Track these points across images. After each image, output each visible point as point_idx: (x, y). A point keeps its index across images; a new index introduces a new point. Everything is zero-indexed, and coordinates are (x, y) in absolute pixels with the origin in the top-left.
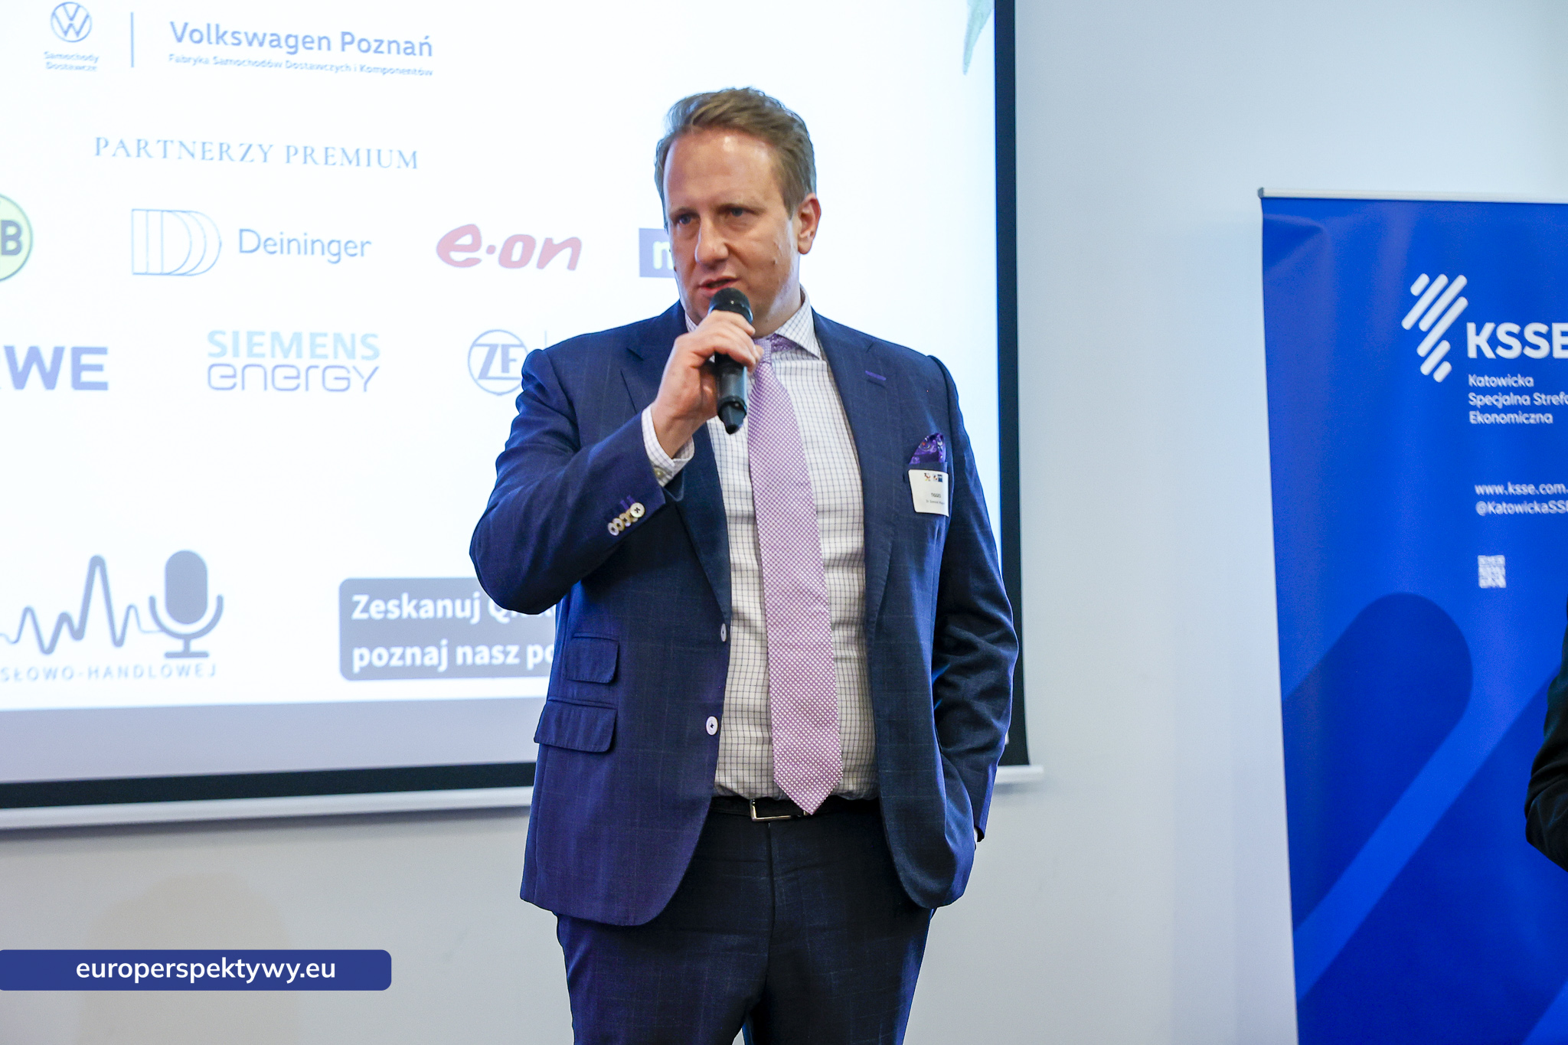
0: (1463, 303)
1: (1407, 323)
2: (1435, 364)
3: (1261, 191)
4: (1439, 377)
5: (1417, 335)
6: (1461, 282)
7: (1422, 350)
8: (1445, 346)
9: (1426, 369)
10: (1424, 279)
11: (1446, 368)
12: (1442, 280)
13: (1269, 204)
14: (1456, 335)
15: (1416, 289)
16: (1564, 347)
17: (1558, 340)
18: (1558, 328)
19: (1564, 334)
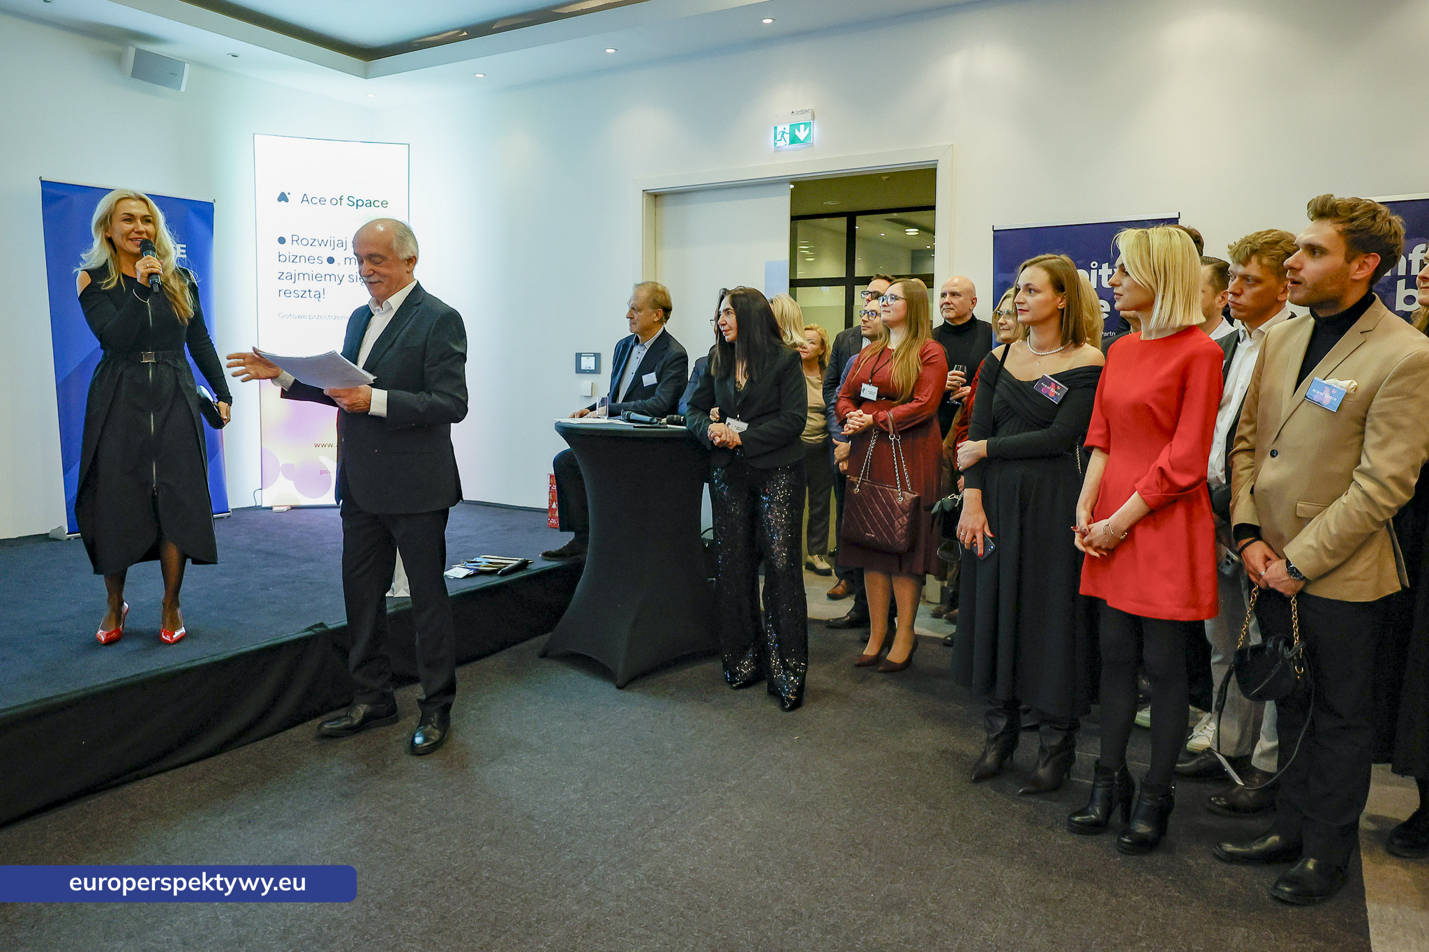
3: (41, 178)
16: (182, 253)
17: (179, 250)
18: (179, 246)
19: (182, 248)
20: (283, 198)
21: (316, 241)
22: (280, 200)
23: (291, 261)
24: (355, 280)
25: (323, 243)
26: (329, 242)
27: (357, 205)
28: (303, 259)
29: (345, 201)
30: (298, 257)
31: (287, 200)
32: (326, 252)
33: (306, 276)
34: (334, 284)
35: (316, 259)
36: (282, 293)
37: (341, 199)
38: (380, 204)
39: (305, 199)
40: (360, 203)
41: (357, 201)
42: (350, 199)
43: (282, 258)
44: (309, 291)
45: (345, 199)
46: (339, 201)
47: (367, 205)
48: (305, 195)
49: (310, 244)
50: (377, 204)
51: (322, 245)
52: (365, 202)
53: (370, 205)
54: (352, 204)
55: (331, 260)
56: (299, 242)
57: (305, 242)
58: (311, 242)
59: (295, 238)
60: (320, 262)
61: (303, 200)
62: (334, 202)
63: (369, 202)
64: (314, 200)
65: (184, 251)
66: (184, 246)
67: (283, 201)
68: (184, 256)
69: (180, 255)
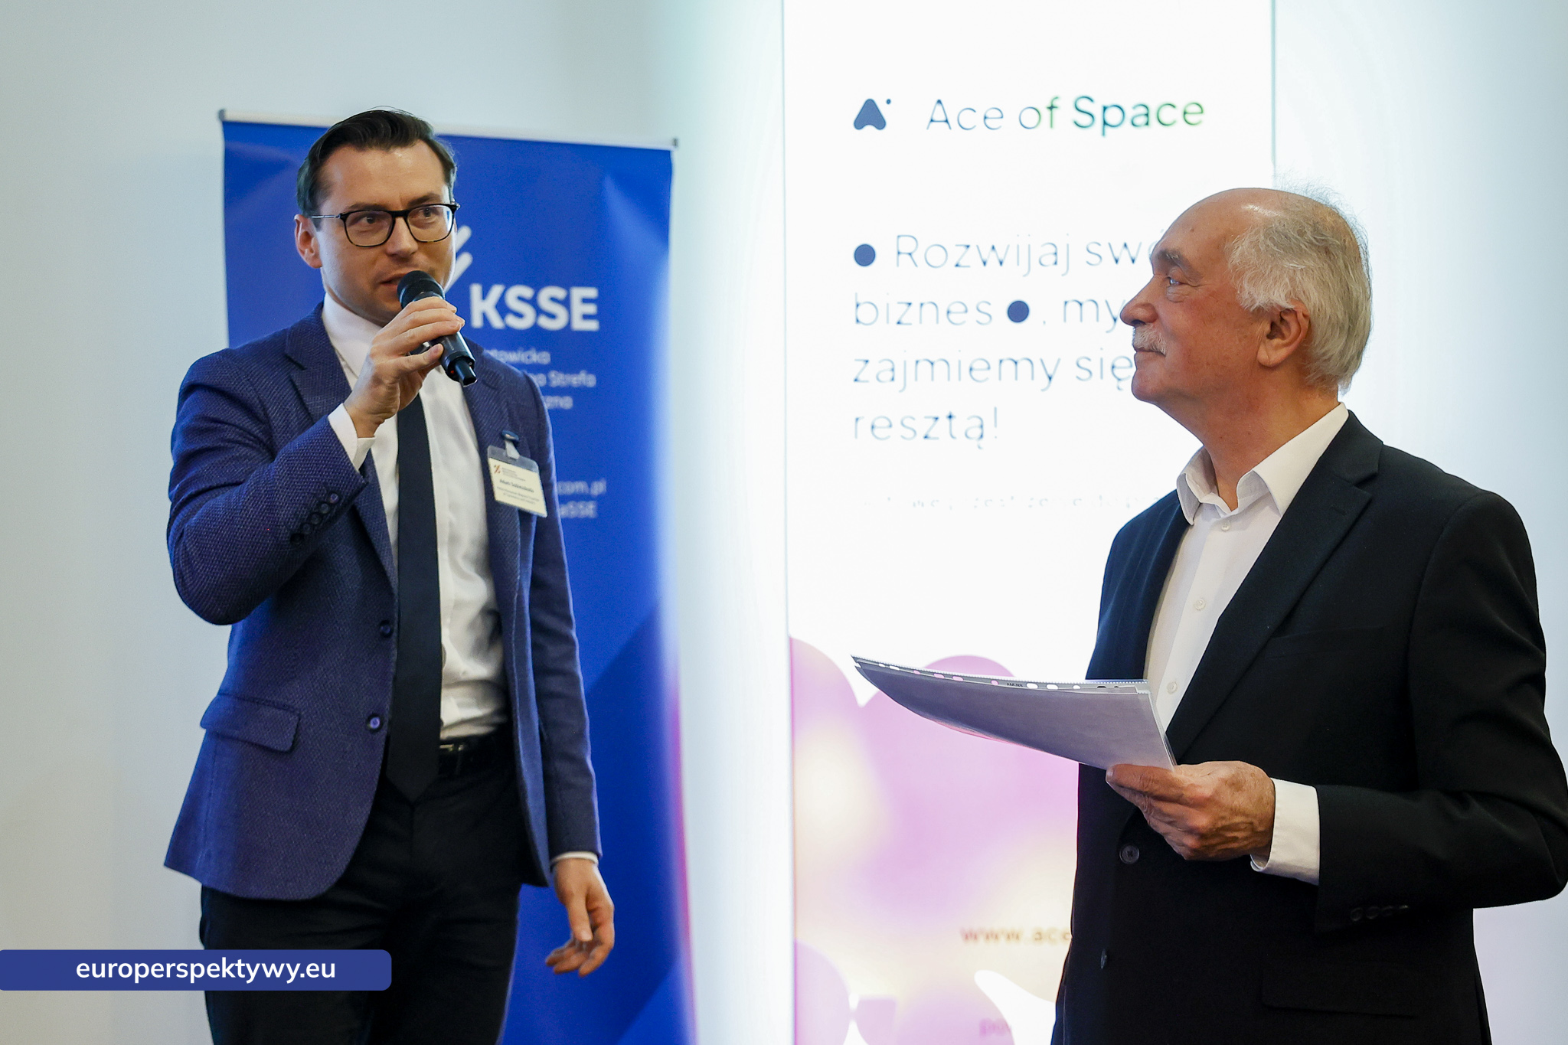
0: (467, 259)
3: (221, 113)
6: (463, 234)
13: (233, 130)
16: (586, 317)
17: (579, 309)
18: (578, 293)
19: (586, 301)
20: (870, 116)
21: (973, 248)
22: (859, 124)
25: (994, 257)
26: (1013, 250)
27: (1105, 122)
28: (929, 309)
29: (1066, 113)
30: (915, 308)
31: (880, 123)
32: (1002, 286)
33: (940, 367)
34: (1027, 388)
35: (972, 309)
36: (864, 426)
37: (1051, 108)
38: (1177, 114)
39: (939, 115)
40: (1113, 116)
41: (1105, 108)
42: (1084, 105)
43: (866, 313)
44: (950, 417)
45: (1065, 107)
46: (1046, 113)
47: (1138, 121)
48: (939, 102)
49: (952, 261)
50: (1167, 115)
51: (993, 261)
52: (1129, 113)
53: (1141, 120)
54: (1085, 120)
55: (1018, 312)
56: (918, 256)
57: (936, 256)
58: (955, 254)
59: (907, 245)
60: (984, 319)
61: (932, 121)
62: (1030, 118)
63: (1143, 110)
64: (967, 119)
65: (591, 309)
66: (592, 293)
67: (869, 129)
68: (593, 326)
69: (579, 325)
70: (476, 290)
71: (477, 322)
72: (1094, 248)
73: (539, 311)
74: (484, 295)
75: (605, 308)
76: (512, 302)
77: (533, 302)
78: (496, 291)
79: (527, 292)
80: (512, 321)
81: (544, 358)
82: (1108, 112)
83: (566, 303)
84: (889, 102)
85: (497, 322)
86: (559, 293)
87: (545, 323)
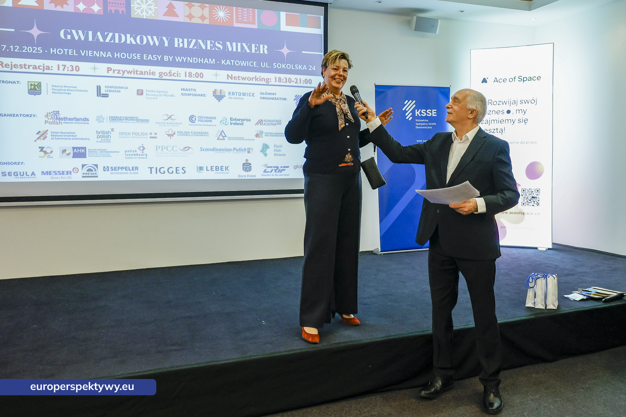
0: (415, 105)
1: (403, 109)
2: (409, 117)
3: (375, 84)
4: (410, 119)
5: (405, 112)
6: (414, 101)
7: (406, 115)
8: (411, 114)
9: (407, 118)
10: (407, 101)
11: (411, 118)
12: (411, 101)
13: (376, 86)
14: (413, 112)
15: (405, 103)
16: (434, 114)
17: (433, 113)
18: (433, 110)
19: (434, 112)
20: (484, 81)
21: (501, 102)
22: (483, 82)
23: (488, 114)
24: (522, 122)
25: (505, 103)
26: (508, 102)
27: (524, 80)
28: (494, 112)
29: (517, 79)
30: (492, 111)
31: (486, 82)
32: (506, 108)
33: (495, 121)
34: (510, 124)
35: (501, 112)
37: (515, 78)
39: (496, 80)
41: (524, 78)
42: (520, 77)
44: (497, 129)
45: (517, 78)
46: (514, 79)
47: (529, 80)
48: (496, 78)
49: (498, 104)
50: (534, 79)
51: (504, 104)
52: (528, 79)
53: (530, 79)
54: (520, 80)
55: (509, 112)
56: (492, 103)
57: (495, 103)
58: (498, 103)
59: (490, 101)
60: (503, 113)
61: (495, 81)
62: (511, 80)
63: (530, 78)
64: (500, 81)
65: (436, 113)
66: (436, 110)
67: (484, 83)
68: (436, 115)
69: (433, 115)
70: (416, 110)
71: (416, 115)
72: (521, 101)
73: (427, 113)
74: (417, 111)
75: (438, 113)
76: (422, 111)
77: (426, 112)
78: (420, 110)
79: (425, 110)
80: (422, 115)
81: (428, 121)
82: (524, 79)
83: (431, 112)
84: (487, 78)
85: (420, 115)
86: (430, 111)
87: (427, 115)
